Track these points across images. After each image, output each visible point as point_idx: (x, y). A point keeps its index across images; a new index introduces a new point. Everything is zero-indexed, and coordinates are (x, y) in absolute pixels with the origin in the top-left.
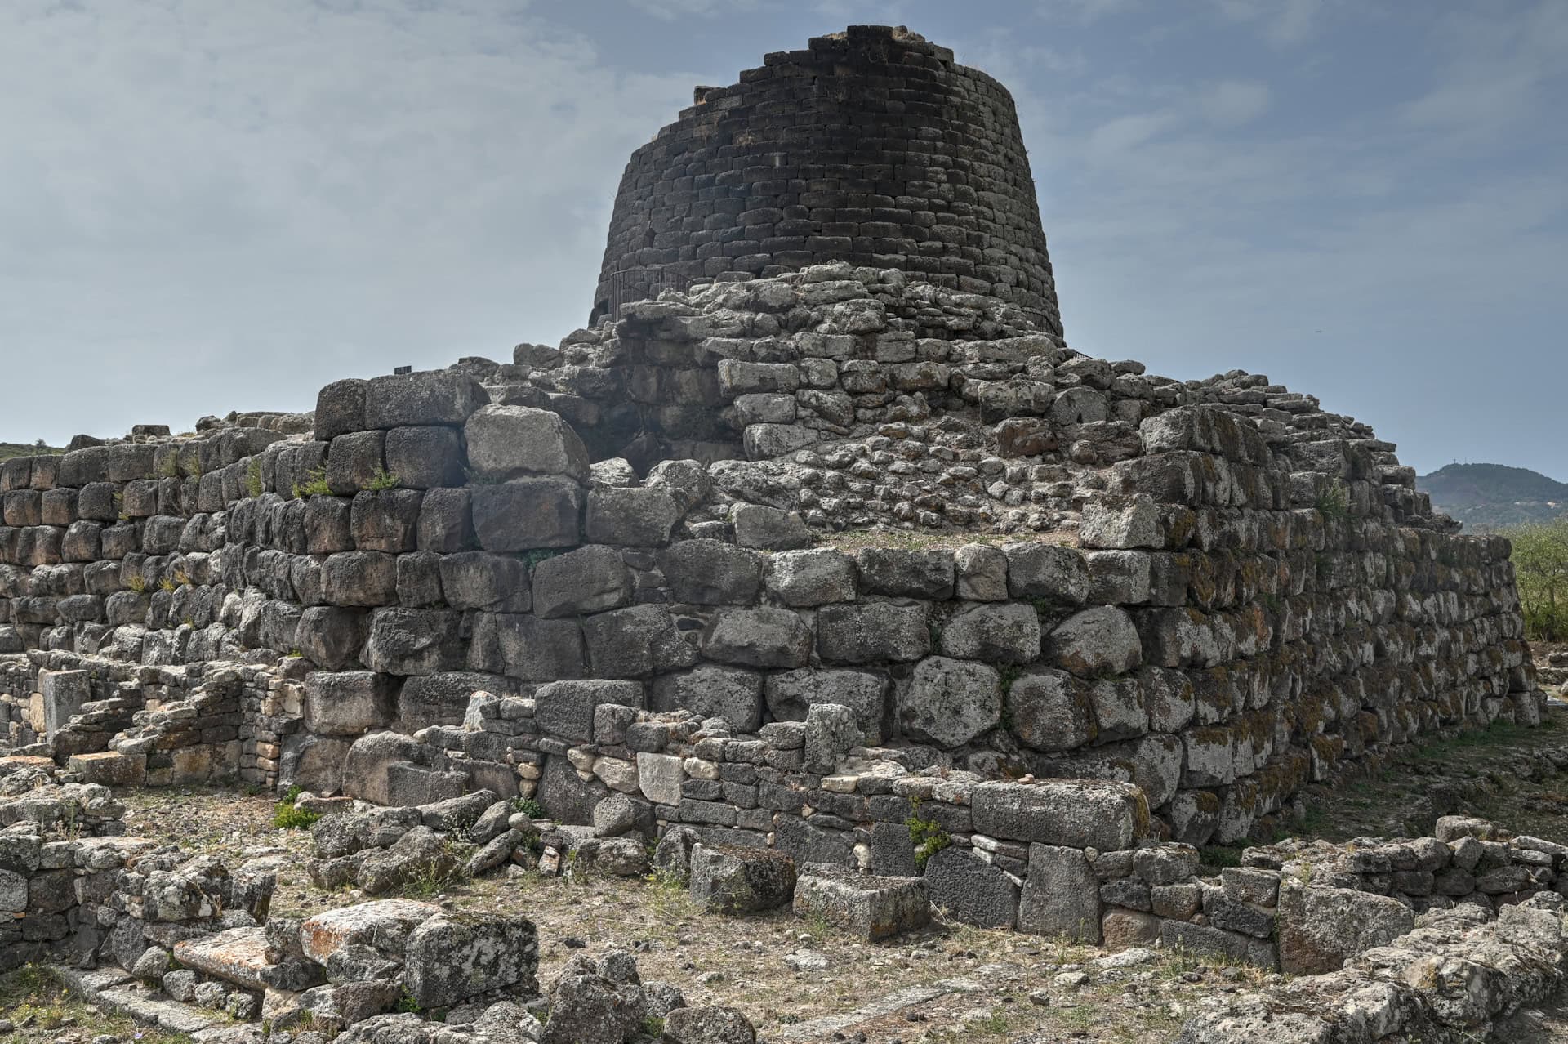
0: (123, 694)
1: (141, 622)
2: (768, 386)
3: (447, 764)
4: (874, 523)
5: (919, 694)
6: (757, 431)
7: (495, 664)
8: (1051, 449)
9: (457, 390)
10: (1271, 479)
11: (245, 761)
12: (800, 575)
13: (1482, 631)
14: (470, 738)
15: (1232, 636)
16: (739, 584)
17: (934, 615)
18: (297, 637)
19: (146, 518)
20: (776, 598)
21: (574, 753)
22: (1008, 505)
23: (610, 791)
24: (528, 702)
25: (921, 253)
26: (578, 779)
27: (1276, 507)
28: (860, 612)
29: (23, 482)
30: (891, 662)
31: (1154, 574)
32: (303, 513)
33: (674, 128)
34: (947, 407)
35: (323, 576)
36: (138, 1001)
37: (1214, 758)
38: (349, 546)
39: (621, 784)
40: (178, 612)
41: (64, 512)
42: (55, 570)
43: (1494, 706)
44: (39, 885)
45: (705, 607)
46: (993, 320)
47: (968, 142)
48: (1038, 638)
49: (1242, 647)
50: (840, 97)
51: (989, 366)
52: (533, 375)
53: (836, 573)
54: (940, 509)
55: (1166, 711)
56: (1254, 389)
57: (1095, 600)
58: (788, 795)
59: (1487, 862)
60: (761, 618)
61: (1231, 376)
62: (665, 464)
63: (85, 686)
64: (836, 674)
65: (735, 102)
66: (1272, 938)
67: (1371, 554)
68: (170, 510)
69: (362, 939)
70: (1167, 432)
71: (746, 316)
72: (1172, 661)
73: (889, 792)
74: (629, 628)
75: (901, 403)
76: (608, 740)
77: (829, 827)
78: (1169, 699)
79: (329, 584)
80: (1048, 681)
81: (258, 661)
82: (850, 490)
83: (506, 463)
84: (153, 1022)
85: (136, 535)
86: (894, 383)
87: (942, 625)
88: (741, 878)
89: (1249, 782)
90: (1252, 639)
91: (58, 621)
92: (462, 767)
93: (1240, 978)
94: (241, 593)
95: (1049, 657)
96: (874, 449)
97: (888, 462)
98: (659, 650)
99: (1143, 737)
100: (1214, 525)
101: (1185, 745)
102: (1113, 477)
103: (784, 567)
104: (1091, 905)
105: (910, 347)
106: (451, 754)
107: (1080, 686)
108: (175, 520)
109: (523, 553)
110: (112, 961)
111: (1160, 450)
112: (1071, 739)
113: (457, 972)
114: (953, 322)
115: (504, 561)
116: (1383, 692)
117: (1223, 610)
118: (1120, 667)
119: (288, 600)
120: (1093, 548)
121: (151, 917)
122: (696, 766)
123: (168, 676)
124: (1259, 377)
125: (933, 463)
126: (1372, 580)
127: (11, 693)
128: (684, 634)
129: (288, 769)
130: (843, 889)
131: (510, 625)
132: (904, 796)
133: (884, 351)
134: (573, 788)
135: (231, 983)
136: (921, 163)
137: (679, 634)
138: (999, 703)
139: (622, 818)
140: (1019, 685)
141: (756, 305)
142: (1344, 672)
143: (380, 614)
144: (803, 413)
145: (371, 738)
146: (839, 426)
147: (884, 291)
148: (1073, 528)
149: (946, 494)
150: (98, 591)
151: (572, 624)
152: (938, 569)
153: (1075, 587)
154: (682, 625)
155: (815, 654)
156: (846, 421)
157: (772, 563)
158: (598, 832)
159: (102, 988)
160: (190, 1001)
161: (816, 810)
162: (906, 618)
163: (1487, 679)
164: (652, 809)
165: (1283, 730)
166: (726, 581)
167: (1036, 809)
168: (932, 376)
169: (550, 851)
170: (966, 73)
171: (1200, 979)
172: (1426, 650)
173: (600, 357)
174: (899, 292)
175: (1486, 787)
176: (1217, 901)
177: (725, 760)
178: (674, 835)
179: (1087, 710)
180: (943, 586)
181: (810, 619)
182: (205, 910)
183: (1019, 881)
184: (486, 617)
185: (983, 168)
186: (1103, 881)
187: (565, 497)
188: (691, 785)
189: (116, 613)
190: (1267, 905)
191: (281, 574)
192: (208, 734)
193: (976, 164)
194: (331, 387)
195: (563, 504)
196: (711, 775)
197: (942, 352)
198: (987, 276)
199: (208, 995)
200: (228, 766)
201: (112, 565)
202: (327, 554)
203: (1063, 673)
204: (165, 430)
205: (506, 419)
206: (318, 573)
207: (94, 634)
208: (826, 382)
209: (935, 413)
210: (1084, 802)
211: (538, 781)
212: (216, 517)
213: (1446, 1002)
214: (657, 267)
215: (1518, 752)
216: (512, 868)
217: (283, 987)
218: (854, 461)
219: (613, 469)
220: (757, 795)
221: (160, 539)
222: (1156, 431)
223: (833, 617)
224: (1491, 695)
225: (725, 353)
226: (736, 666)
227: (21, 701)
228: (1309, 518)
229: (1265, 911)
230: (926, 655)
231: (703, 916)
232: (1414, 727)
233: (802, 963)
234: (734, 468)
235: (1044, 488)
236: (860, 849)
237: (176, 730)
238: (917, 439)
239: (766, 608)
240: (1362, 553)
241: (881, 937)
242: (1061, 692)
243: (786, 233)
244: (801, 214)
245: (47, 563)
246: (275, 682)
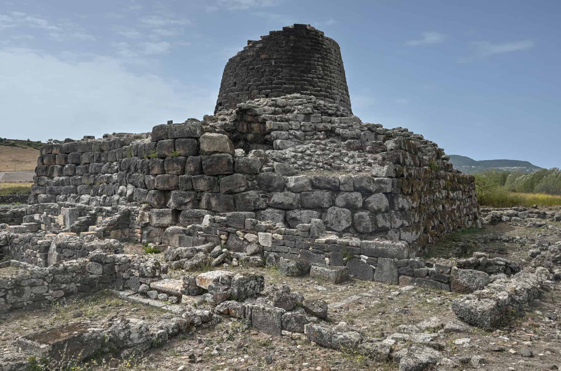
0: (90, 214)
1: (89, 194)
2: (280, 129)
3: (198, 235)
4: (312, 168)
5: (330, 217)
6: (278, 142)
7: (209, 207)
8: (361, 149)
9: (197, 128)
10: (419, 158)
11: (131, 234)
12: (296, 183)
13: (468, 202)
14: (205, 228)
15: (411, 202)
16: (279, 185)
17: (333, 195)
18: (147, 199)
19: (89, 163)
20: (289, 189)
21: (239, 232)
22: (349, 164)
23: (249, 243)
24: (224, 218)
25: (314, 91)
26: (240, 240)
27: (420, 166)
28: (313, 194)
29: (50, 152)
30: (321, 208)
31: (393, 184)
32: (149, 163)
33: (242, 52)
34: (331, 136)
35: (156, 181)
36: (140, 299)
37: (407, 236)
38: (164, 172)
39: (253, 241)
40: (102, 191)
41: (63, 161)
42: (61, 178)
43: (470, 223)
44: (106, 267)
45: (269, 192)
46: (340, 111)
47: (328, 59)
48: (362, 202)
49: (413, 205)
50: (292, 45)
51: (342, 125)
52: (211, 124)
53: (306, 182)
54: (330, 165)
55: (395, 222)
56: (404, 133)
57: (377, 191)
58: (305, 244)
59: (489, 264)
60: (285, 195)
61: (397, 129)
62: (253, 151)
63: (78, 212)
64: (306, 211)
65: (261, 45)
66: (449, 283)
67: (442, 180)
68: (98, 161)
69: (216, 281)
70: (394, 144)
71: (273, 108)
72: (397, 209)
73: (336, 243)
74: (248, 197)
75: (317, 135)
76: (249, 229)
77: (317, 253)
78: (396, 219)
79: (158, 183)
80: (364, 213)
81: (134, 206)
82: (305, 159)
83: (212, 149)
84: (148, 304)
85: (87, 169)
86: (316, 129)
87: (335, 198)
88: (296, 266)
89: (415, 243)
90: (415, 203)
91: (62, 193)
92: (203, 236)
93: (440, 293)
94: (126, 186)
95: (365, 207)
96: (311, 147)
97: (315, 151)
98: (256, 204)
99: (389, 230)
100: (407, 171)
101: (400, 232)
102: (379, 157)
103: (291, 181)
104: (396, 274)
105: (320, 119)
106: (199, 232)
107: (372, 215)
108: (100, 164)
109: (217, 176)
110: (128, 288)
111: (391, 150)
112: (371, 230)
113: (246, 289)
114: (330, 112)
115: (212, 178)
116: (444, 219)
117: (408, 195)
118: (383, 210)
119: (143, 188)
120: (376, 177)
121: (142, 276)
122: (276, 236)
123: (105, 209)
124: (405, 129)
125: (327, 152)
126: (442, 187)
127: (52, 214)
128: (263, 199)
129: (145, 237)
130: (326, 270)
131: (213, 196)
132: (340, 244)
133: (313, 119)
134: (238, 242)
135: (170, 294)
136: (314, 65)
137: (262, 199)
138: (351, 220)
139: (255, 250)
140: (356, 215)
141: (276, 106)
142: (435, 213)
143: (173, 192)
144: (291, 137)
145: (171, 228)
146: (300, 140)
147: (311, 102)
148: (368, 171)
149: (332, 161)
150: (75, 185)
151: (231, 196)
152: (335, 182)
153: (372, 187)
154: (262, 197)
155: (300, 206)
156: (302, 139)
157: (288, 179)
158: (248, 254)
159: (128, 296)
160: (156, 299)
161: (313, 248)
162: (326, 196)
163: (468, 215)
164: (263, 248)
165: (422, 228)
166: (275, 184)
167: (380, 248)
168: (327, 127)
169: (235, 259)
170: (327, 39)
171: (430, 294)
172: (454, 207)
173: (230, 119)
174: (315, 102)
175: (473, 245)
176: (433, 272)
177: (285, 234)
178: (272, 255)
179: (375, 222)
180: (335, 186)
181: (299, 195)
182: (157, 274)
183: (375, 268)
184: (206, 194)
185: (332, 67)
186: (399, 268)
187: (229, 159)
188: (275, 241)
189: (81, 191)
190: (447, 274)
191: (141, 180)
192: (120, 226)
193: (330, 66)
194: (157, 126)
195: (229, 162)
196: (281, 238)
197: (329, 120)
198: (333, 98)
199: (163, 297)
200: (126, 236)
201: (79, 177)
202: (156, 175)
203: (369, 212)
204: (93, 137)
205: (212, 137)
206: (154, 180)
207: (74, 198)
208: (297, 128)
209: (328, 137)
210: (394, 246)
211: (226, 240)
212: (115, 163)
213: (518, 297)
214: (237, 93)
215: (479, 236)
216: (225, 264)
217: (189, 294)
218: (306, 151)
219: (239, 152)
220: (295, 244)
221: (95, 170)
222: (390, 144)
223: (306, 195)
224: (469, 220)
225: (268, 119)
226: (277, 208)
227: (55, 217)
228: (428, 169)
229: (447, 275)
230: (331, 206)
231: (285, 277)
232: (451, 228)
233: (320, 289)
234: (273, 152)
235: (359, 160)
236: (327, 259)
237: (111, 226)
238: (323, 145)
239: (286, 192)
240: (439, 179)
241: (337, 282)
242: (368, 217)
243: (276, 84)
244: (280, 79)
245: (58, 176)
246: (140, 212)
